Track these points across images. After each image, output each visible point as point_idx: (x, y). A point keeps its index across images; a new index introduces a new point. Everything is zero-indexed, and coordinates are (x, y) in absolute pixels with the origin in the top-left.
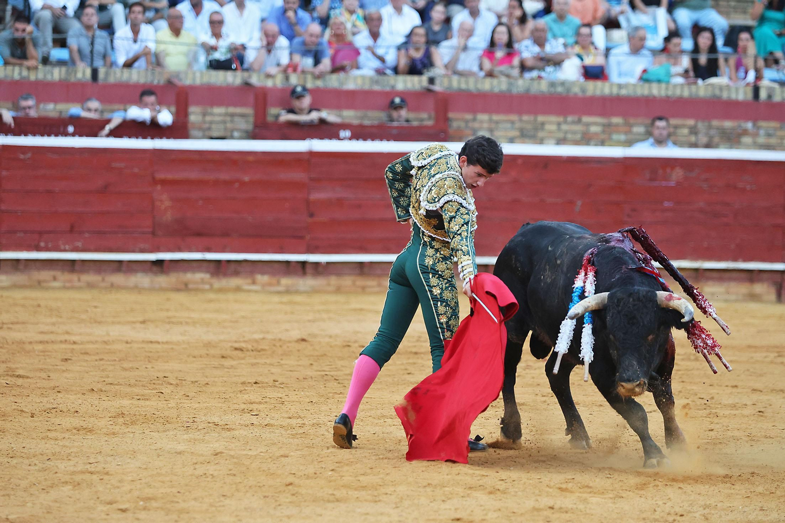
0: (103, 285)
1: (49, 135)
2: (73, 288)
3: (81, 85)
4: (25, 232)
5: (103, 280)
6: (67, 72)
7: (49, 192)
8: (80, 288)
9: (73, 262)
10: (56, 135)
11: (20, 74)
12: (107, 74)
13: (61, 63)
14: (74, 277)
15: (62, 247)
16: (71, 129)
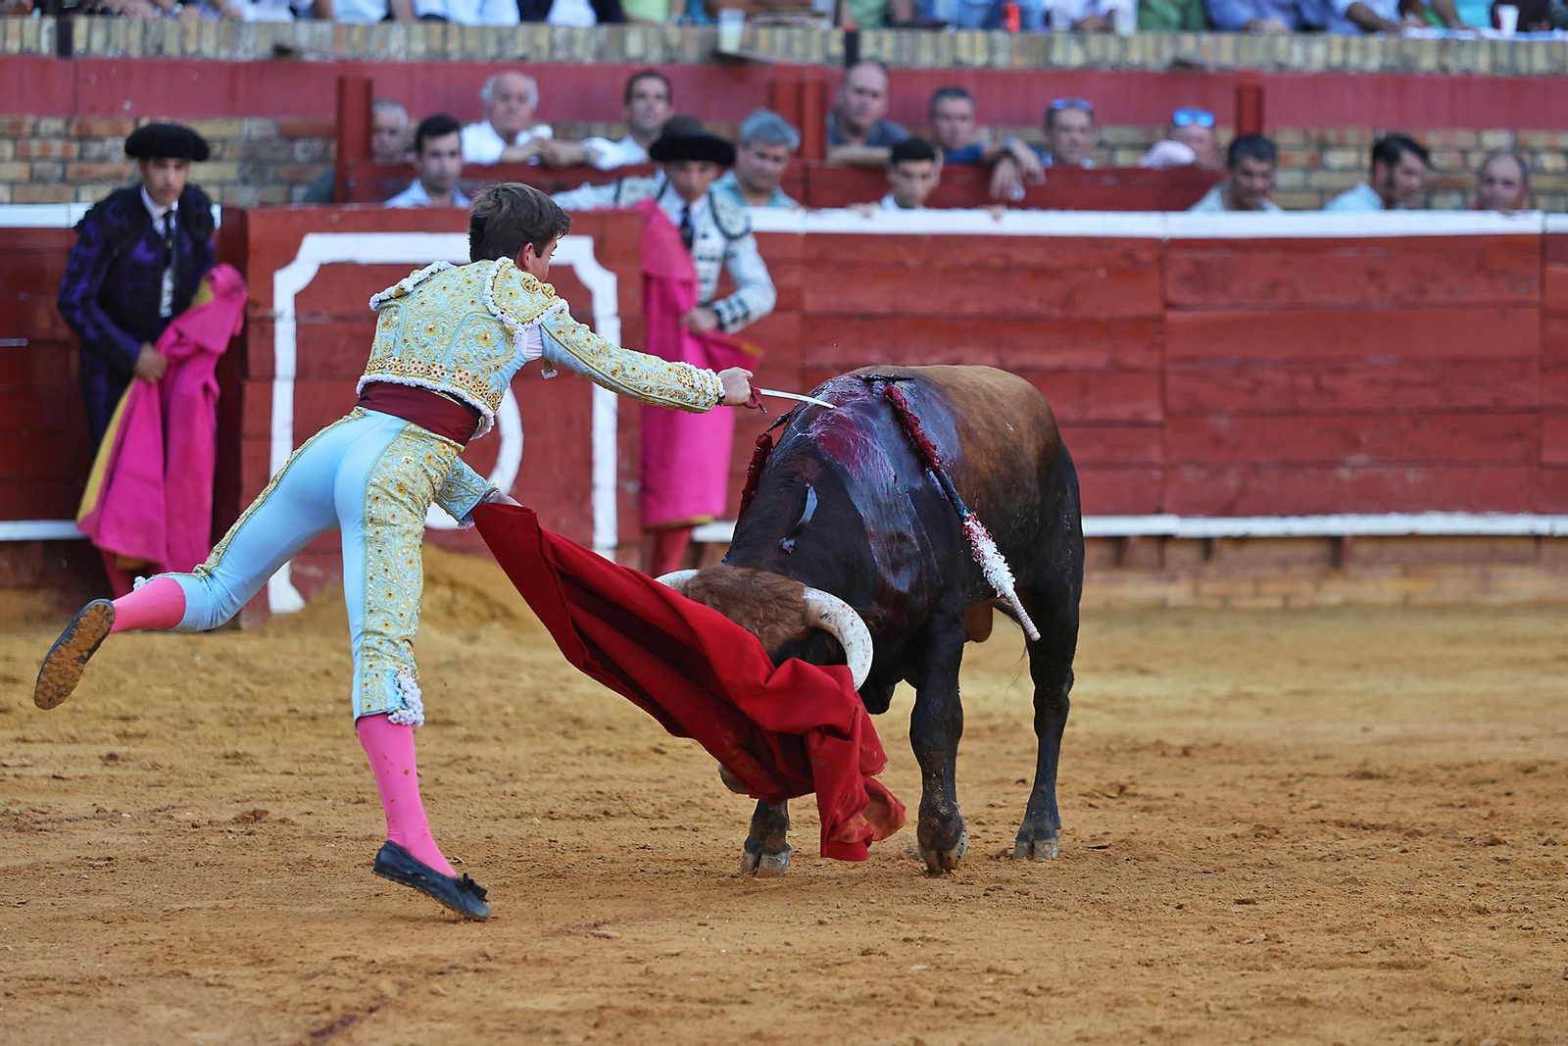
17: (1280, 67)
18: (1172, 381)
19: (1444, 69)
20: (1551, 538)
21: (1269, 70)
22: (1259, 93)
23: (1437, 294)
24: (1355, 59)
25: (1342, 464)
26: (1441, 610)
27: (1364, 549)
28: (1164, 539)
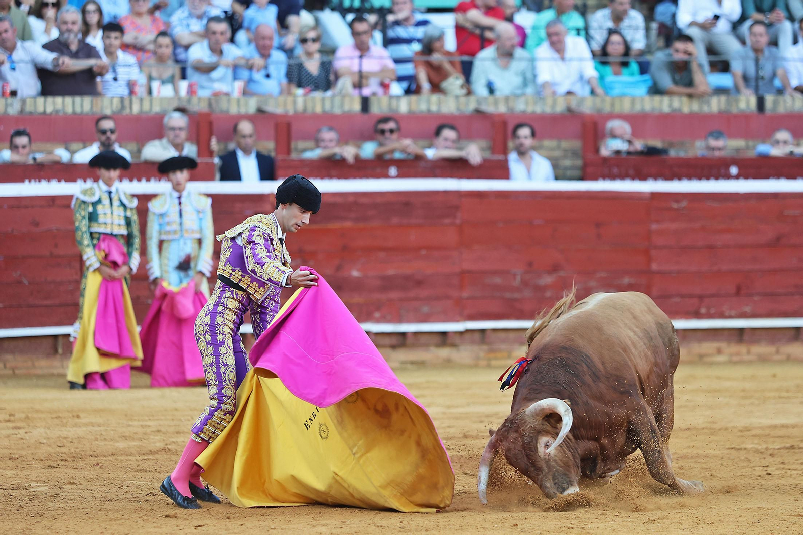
0: (777, 357)
1: (708, 178)
2: (741, 362)
3: (744, 117)
4: (682, 296)
5: (778, 352)
6: (728, 103)
7: (711, 247)
8: (750, 363)
9: (741, 331)
10: (717, 178)
11: (670, 106)
12: (776, 103)
13: (720, 91)
14: (743, 349)
15: (727, 314)
16: (734, 170)
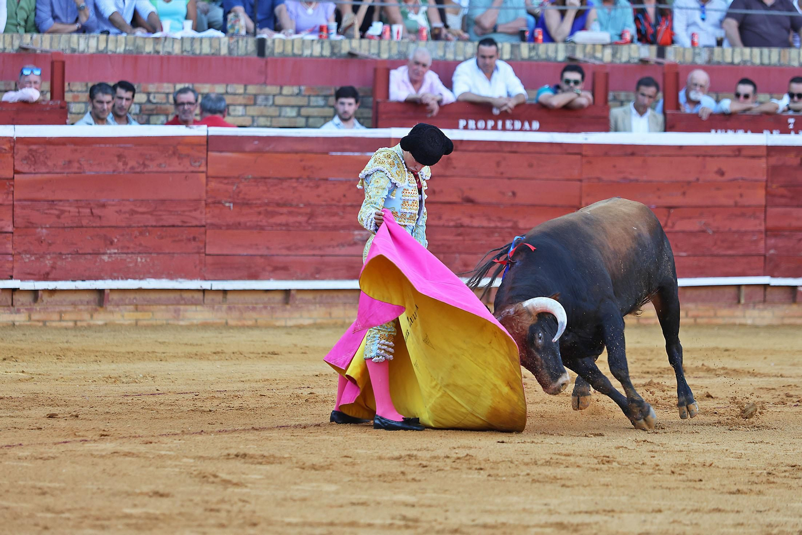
17: (74, 50)
18: (18, 211)
19: (158, 52)
20: (211, 291)
21: (68, 52)
22: (63, 63)
23: (153, 167)
24: (111, 47)
25: (104, 254)
26: (154, 328)
27: (115, 297)
28: (14, 290)
